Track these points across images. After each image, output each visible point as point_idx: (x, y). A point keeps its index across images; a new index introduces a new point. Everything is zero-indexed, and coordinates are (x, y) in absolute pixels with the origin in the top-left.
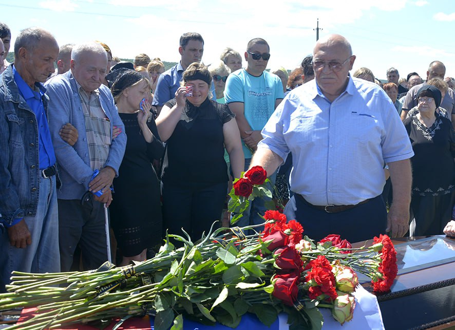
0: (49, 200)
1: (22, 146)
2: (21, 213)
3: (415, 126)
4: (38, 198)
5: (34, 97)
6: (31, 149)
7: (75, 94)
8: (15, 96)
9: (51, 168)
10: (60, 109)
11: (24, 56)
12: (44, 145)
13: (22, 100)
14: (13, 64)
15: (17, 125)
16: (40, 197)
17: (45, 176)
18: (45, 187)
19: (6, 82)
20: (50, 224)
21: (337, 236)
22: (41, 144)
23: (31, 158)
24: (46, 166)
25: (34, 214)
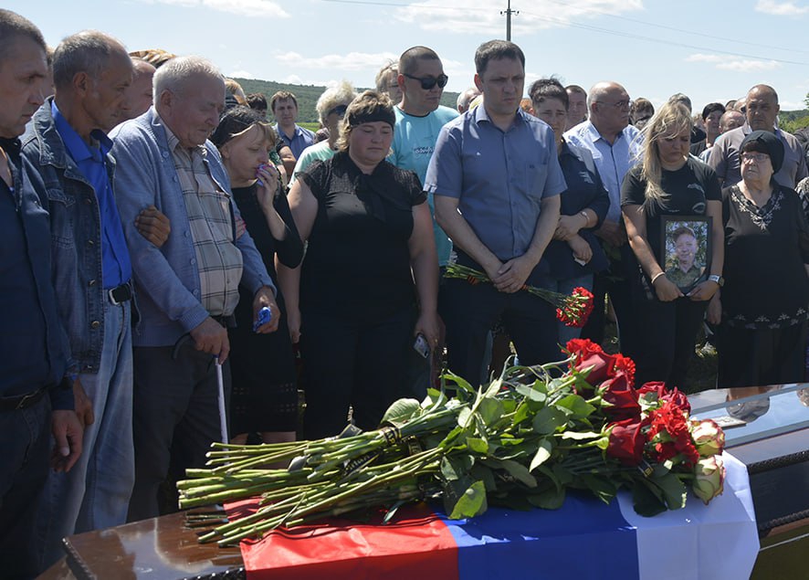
0: (120, 345)
1: (73, 246)
2: (75, 366)
3: (736, 205)
4: (102, 340)
5: (92, 158)
6: (87, 251)
7: (165, 153)
8: (58, 157)
9: (123, 286)
10: (137, 182)
11: (83, 86)
12: (111, 245)
13: (70, 164)
14: (52, 98)
15: (62, 207)
16: (105, 337)
17: (113, 300)
18: (114, 321)
19: (42, 131)
20: (119, 389)
21: (661, 385)
22: (106, 241)
23: (88, 267)
24: (116, 283)
25: (95, 370)
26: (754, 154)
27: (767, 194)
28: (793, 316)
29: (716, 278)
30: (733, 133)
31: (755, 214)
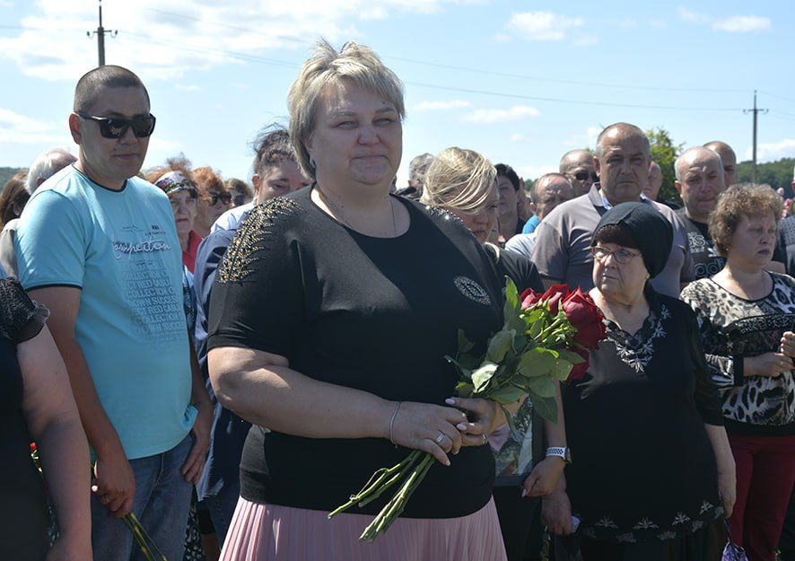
26: (612, 247)
27: (641, 311)
28: (695, 515)
29: (559, 451)
30: (576, 205)
31: (624, 345)
